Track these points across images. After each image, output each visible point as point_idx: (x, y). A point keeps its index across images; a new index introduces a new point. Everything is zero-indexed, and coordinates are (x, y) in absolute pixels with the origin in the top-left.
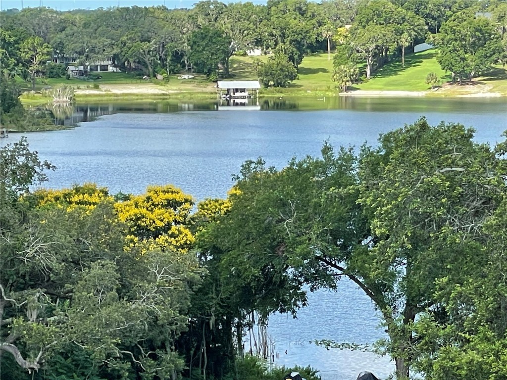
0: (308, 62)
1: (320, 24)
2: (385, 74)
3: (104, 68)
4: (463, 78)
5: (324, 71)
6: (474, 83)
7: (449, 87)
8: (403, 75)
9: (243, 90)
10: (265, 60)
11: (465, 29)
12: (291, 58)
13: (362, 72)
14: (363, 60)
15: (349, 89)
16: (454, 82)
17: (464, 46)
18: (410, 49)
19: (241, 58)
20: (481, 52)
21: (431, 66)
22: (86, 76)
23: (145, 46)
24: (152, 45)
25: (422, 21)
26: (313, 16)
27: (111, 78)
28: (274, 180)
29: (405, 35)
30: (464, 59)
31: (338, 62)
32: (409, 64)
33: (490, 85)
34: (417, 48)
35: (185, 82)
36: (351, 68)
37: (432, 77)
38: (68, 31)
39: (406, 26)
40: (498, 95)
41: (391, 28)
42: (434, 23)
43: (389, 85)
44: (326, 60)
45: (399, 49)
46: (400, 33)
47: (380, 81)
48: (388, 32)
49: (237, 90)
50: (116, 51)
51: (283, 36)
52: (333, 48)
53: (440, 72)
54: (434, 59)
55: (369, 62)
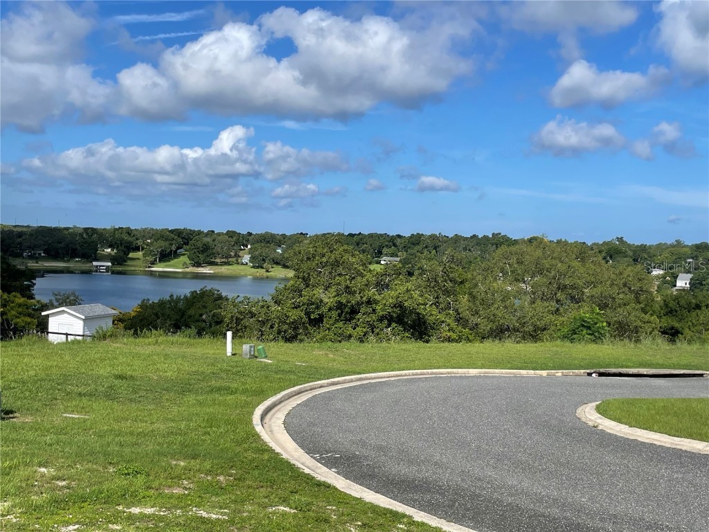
0: (131, 255)
1: (137, 239)
2: (165, 261)
3: (40, 254)
4: (198, 265)
5: (138, 259)
6: (202, 267)
7: (192, 268)
8: (172, 262)
9: (103, 266)
10: (113, 253)
11: (199, 244)
12: (125, 253)
13: (155, 260)
14: (155, 255)
15: (149, 267)
16: (194, 266)
17: (198, 251)
18: (175, 252)
19: (102, 252)
20: (206, 254)
21: (184, 259)
22: (31, 257)
23: (60, 245)
24: (62, 245)
25: (181, 240)
26: (134, 235)
27: (44, 259)
29: (174, 246)
30: (198, 257)
31: (144, 255)
32: (175, 258)
33: (209, 267)
34: (178, 251)
35: (77, 261)
36: (150, 259)
37: (185, 263)
38: (24, 237)
39: (174, 242)
40: (212, 272)
41: (168, 242)
42: (186, 241)
43: (166, 266)
44: (140, 254)
45: (171, 251)
46: (171, 245)
47: (163, 264)
48: (167, 244)
49: (101, 266)
50: (46, 247)
51: (121, 244)
52: (143, 249)
53: (188, 261)
54: (186, 256)
55: (158, 256)
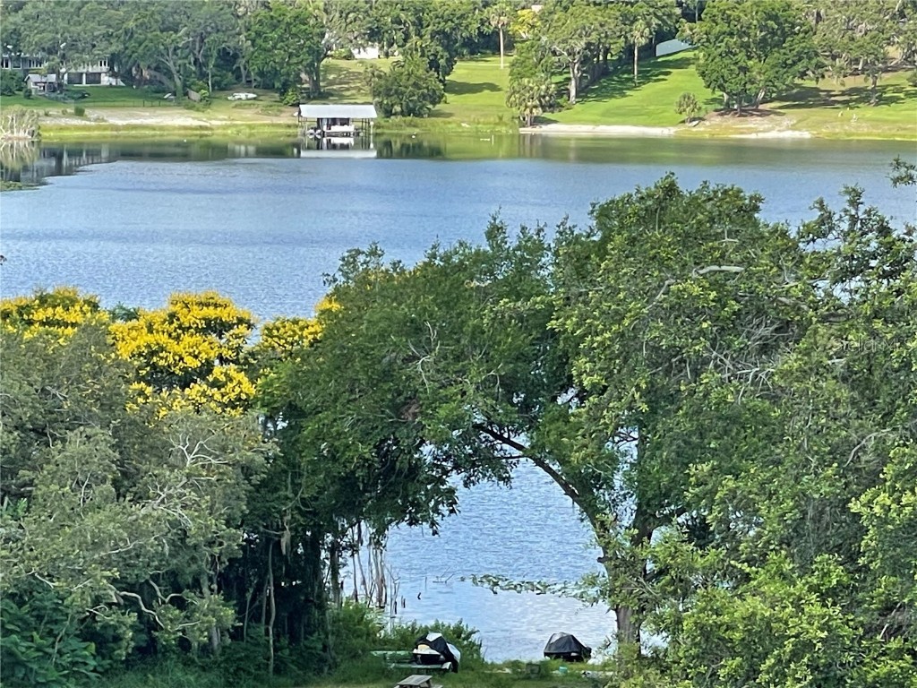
0: (463, 71)
1: (487, 3)
2: (602, 95)
3: (94, 79)
4: (743, 103)
5: (493, 87)
6: (764, 114)
7: (718, 120)
8: (635, 97)
9: (345, 122)
10: (385, 66)
11: (748, 15)
12: (434, 65)
13: (562, 91)
14: (562, 68)
15: (537, 121)
16: (726, 110)
17: (746, 46)
18: (649, 50)
19: (343, 63)
20: (776, 56)
21: (684, 81)
22: (62, 92)
23: (169, 39)
24: (182, 37)
27: (108, 97)
28: (398, 286)
29: (640, 24)
30: (745, 70)
31: (517, 72)
32: (646, 77)
33: (793, 116)
34: (662, 49)
35: (240, 105)
36: (542, 84)
37: (688, 99)
38: (29, 10)
39: (641, 8)
40: (806, 135)
41: (614, 11)
42: (692, 4)
43: (609, 117)
44: (497, 67)
45: (629, 49)
46: (629, 20)
47: (595, 107)
48: (609, 18)
49: (334, 121)
50: (116, 47)
51: (419, 24)
52: (510, 47)
53: (703, 93)
54: (692, 68)
55: (575, 72)
